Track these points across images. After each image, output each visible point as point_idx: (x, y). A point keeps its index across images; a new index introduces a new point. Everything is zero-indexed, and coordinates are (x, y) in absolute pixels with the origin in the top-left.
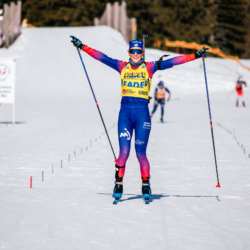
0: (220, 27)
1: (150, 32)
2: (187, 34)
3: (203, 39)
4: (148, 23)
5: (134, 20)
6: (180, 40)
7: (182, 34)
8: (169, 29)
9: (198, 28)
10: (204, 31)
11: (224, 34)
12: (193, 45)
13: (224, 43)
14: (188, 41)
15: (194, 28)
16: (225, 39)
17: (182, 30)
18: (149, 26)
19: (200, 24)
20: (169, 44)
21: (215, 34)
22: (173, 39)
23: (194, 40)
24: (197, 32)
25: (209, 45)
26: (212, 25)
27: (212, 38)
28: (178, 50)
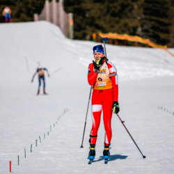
0: (146, 19)
2: (117, 27)
3: (132, 31)
4: (81, 17)
5: (71, 15)
8: (101, 23)
9: (127, 21)
10: (132, 24)
11: (150, 26)
12: (125, 37)
13: (151, 34)
15: (123, 21)
16: (151, 30)
17: (113, 23)
18: (82, 20)
19: (128, 17)
21: (142, 26)
22: (105, 32)
23: (125, 32)
24: (126, 25)
26: (139, 18)
27: (139, 30)
28: (110, 41)
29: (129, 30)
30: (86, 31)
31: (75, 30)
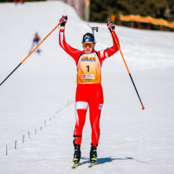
1: (104, 6)
2: (142, 8)
3: (159, 12)
6: (135, 14)
7: (137, 8)
8: (124, 4)
10: (159, 5)
12: (149, 19)
14: (143, 15)
15: (149, 1)
17: (137, 4)
20: (123, 18)
21: (170, 8)
22: (127, 13)
23: (149, 14)
24: (152, 6)
25: (165, 18)
27: (168, 11)
28: (132, 24)
29: (156, 12)
30: (107, 13)
31: (92, 10)
